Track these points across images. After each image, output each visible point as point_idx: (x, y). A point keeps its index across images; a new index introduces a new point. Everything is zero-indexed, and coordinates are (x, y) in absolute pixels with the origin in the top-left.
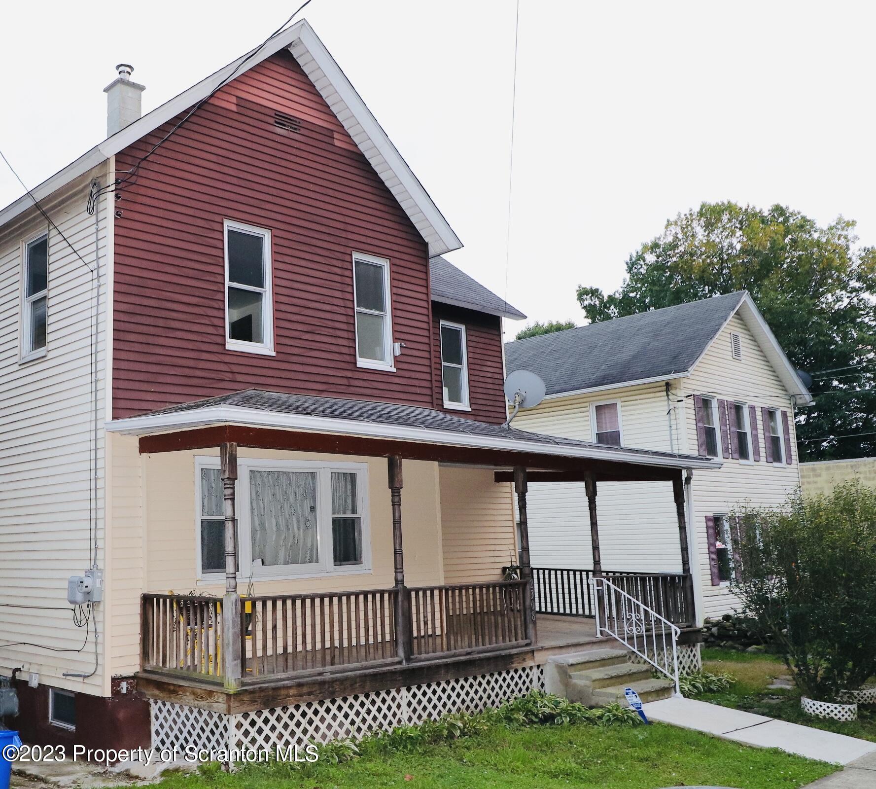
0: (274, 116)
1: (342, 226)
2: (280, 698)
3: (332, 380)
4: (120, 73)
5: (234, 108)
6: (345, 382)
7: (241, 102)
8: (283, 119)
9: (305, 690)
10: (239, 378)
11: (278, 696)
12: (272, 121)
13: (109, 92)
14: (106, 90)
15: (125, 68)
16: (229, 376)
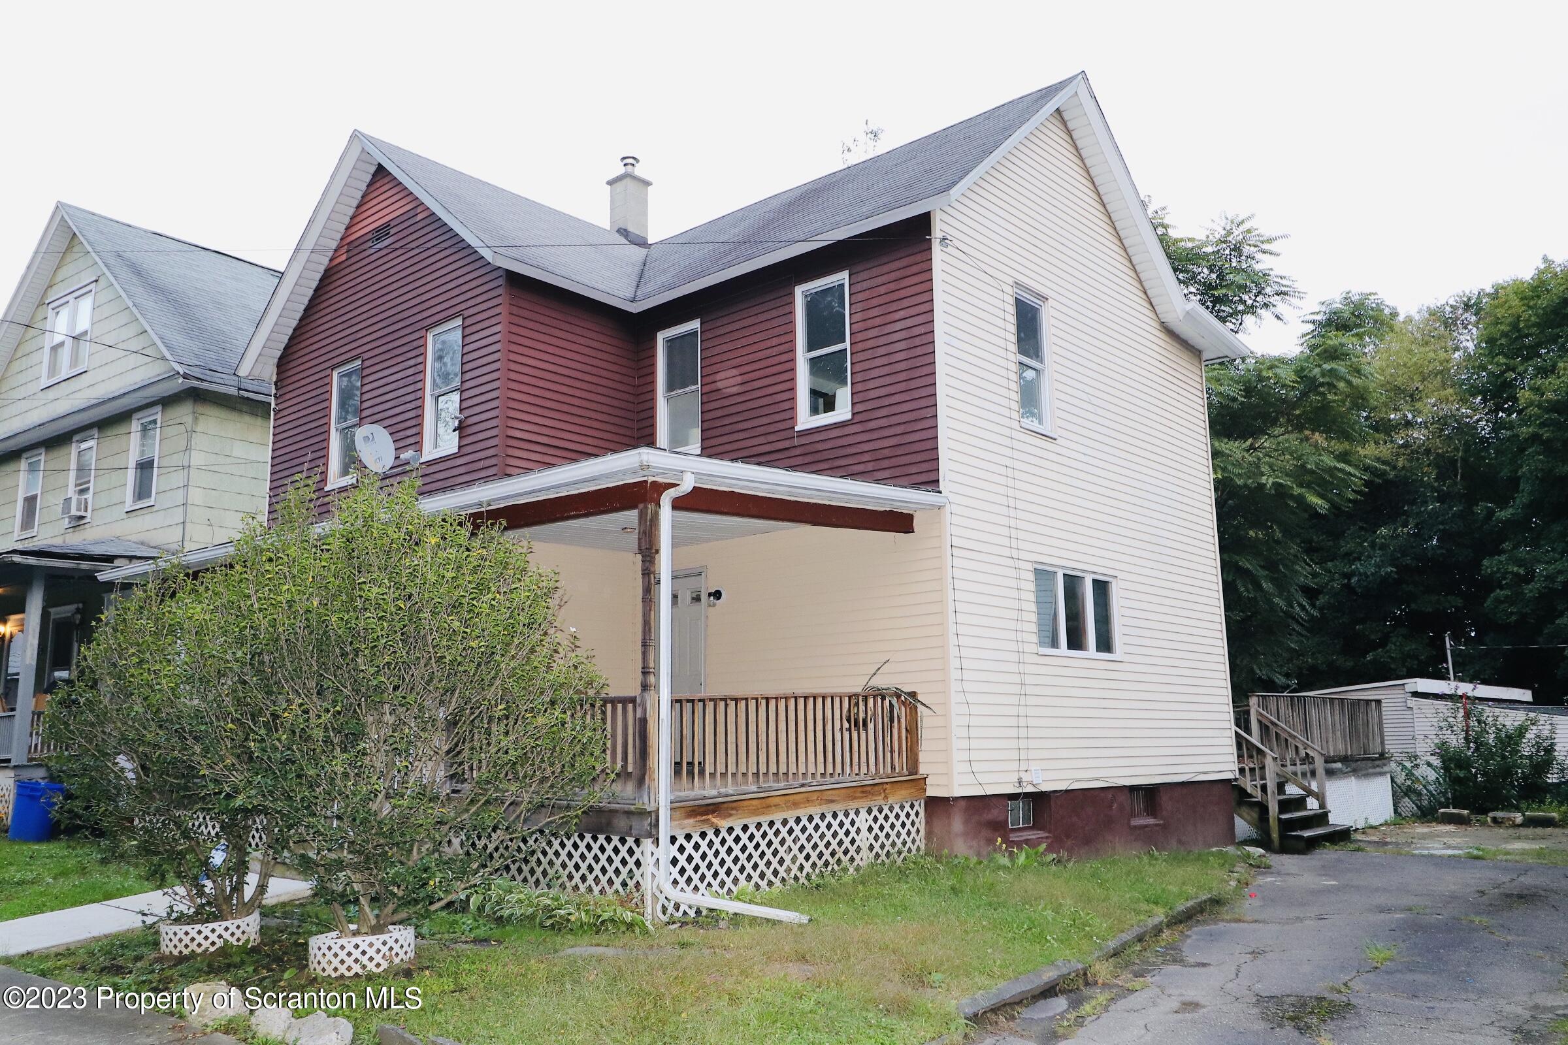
0: (373, 236)
4: (625, 165)
8: (379, 233)
13: (614, 186)
14: (610, 183)
15: (629, 161)
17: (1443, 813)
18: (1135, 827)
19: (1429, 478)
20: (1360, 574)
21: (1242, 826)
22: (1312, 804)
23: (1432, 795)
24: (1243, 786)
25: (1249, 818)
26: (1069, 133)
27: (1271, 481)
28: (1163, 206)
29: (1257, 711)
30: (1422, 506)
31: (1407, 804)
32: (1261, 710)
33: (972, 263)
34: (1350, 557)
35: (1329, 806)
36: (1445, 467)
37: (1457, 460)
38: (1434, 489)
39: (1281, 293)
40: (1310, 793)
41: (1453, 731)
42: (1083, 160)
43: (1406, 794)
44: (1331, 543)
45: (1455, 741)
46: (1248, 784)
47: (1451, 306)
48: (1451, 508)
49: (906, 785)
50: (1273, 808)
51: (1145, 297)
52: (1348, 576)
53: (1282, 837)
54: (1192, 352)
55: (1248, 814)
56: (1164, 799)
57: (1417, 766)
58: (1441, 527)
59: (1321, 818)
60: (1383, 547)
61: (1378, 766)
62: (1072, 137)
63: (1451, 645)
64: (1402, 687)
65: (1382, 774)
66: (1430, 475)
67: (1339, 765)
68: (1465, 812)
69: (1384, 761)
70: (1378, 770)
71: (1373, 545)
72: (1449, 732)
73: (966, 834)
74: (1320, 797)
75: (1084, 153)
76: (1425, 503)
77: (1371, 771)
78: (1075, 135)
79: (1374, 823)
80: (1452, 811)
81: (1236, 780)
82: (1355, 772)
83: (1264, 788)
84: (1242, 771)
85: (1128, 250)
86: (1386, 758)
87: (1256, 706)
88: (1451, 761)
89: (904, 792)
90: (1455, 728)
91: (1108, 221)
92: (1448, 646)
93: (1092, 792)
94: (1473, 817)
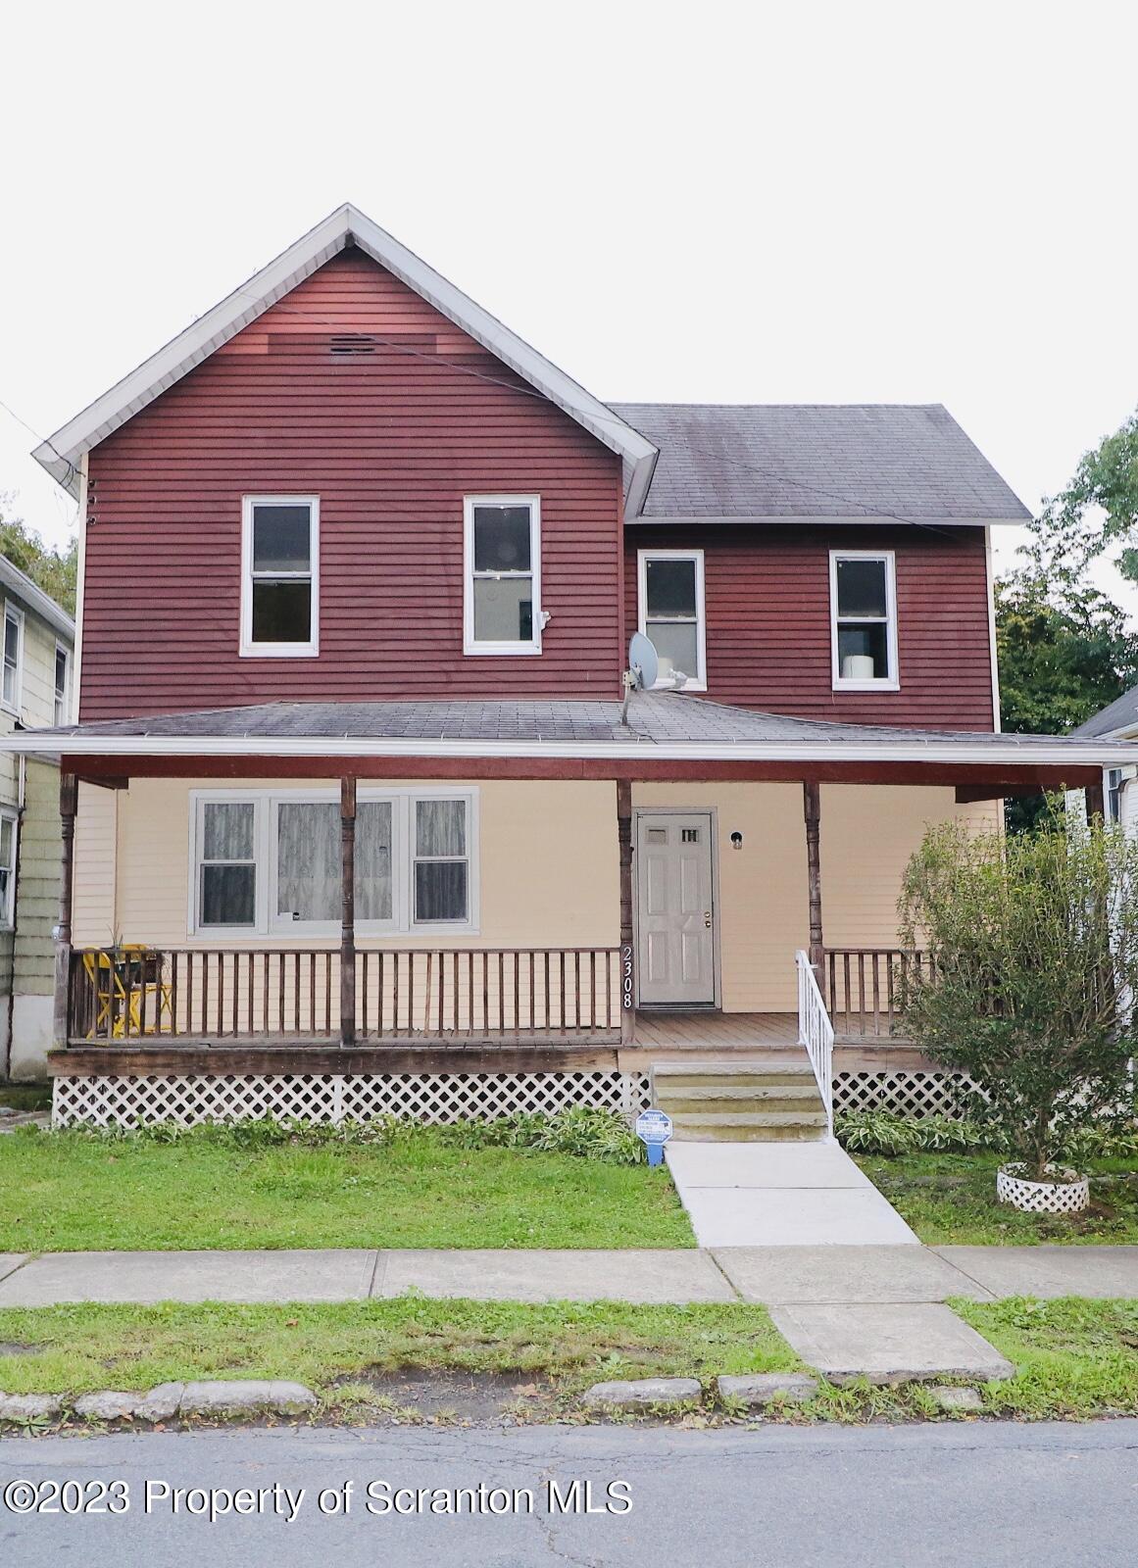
0: (332, 342)
1: (445, 464)
2: (120, 1065)
3: (414, 678)
5: (264, 350)
6: (444, 678)
7: (275, 340)
8: (345, 343)
9: (160, 1060)
10: (258, 690)
11: (119, 1063)
12: (327, 350)
16: (245, 689)
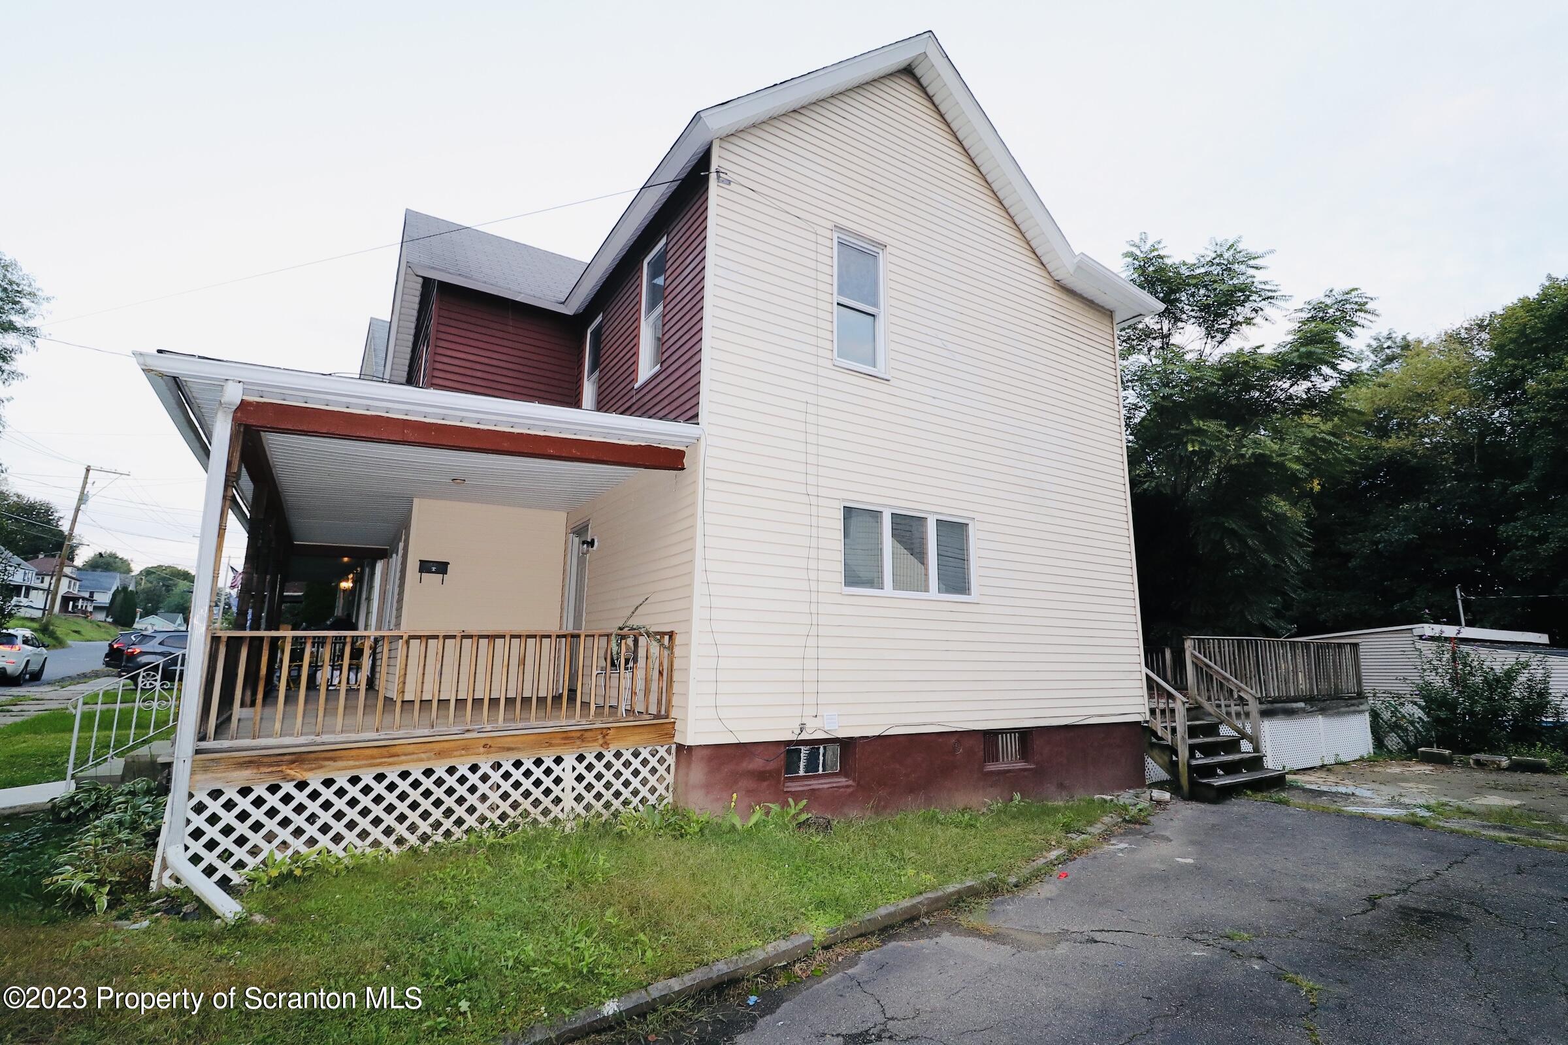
17: (1422, 752)
18: (992, 772)
19: (1447, 462)
20: (1385, 541)
21: (1155, 770)
22: (1246, 746)
23: (1419, 732)
24: (1154, 728)
25: (1160, 761)
26: (930, 98)
27: (1250, 452)
28: (1159, 239)
29: (1192, 654)
30: (1441, 485)
31: (1393, 741)
32: (1197, 653)
33: (768, 203)
34: (1376, 528)
35: (1263, 749)
36: (1463, 452)
37: (1473, 447)
38: (1452, 471)
39: (1268, 298)
40: (1244, 736)
41: (1437, 673)
42: (948, 125)
43: (1392, 730)
44: (1362, 519)
45: (1439, 682)
46: (1158, 725)
47: (1466, 329)
48: (1468, 485)
49: (641, 730)
50: (1183, 753)
51: (1034, 256)
52: (1377, 543)
53: (1192, 782)
54: (1100, 311)
55: (1161, 758)
56: (1038, 743)
57: (1402, 704)
58: (1459, 501)
59: (1256, 762)
60: (1406, 519)
61: (1353, 705)
62: (933, 104)
63: (1461, 596)
64: (1409, 631)
65: (1362, 712)
66: (1449, 459)
67: (1302, 705)
68: (1447, 752)
69: (1362, 700)
70: (1352, 708)
71: (1398, 518)
72: (1434, 674)
73: (708, 787)
74: (1254, 740)
75: (948, 118)
76: (1445, 482)
77: (1343, 709)
78: (936, 100)
79: (1345, 759)
80: (1435, 750)
81: (1147, 722)
82: (1323, 711)
83: (1174, 730)
84: (1153, 712)
85: (1009, 210)
86: (1363, 698)
87: (1191, 649)
88: (1432, 700)
89: (637, 738)
90: (1440, 670)
91: (983, 183)
92: (1459, 596)
93: (924, 737)
94: (1456, 757)
